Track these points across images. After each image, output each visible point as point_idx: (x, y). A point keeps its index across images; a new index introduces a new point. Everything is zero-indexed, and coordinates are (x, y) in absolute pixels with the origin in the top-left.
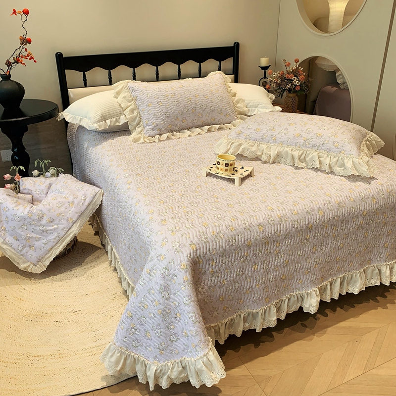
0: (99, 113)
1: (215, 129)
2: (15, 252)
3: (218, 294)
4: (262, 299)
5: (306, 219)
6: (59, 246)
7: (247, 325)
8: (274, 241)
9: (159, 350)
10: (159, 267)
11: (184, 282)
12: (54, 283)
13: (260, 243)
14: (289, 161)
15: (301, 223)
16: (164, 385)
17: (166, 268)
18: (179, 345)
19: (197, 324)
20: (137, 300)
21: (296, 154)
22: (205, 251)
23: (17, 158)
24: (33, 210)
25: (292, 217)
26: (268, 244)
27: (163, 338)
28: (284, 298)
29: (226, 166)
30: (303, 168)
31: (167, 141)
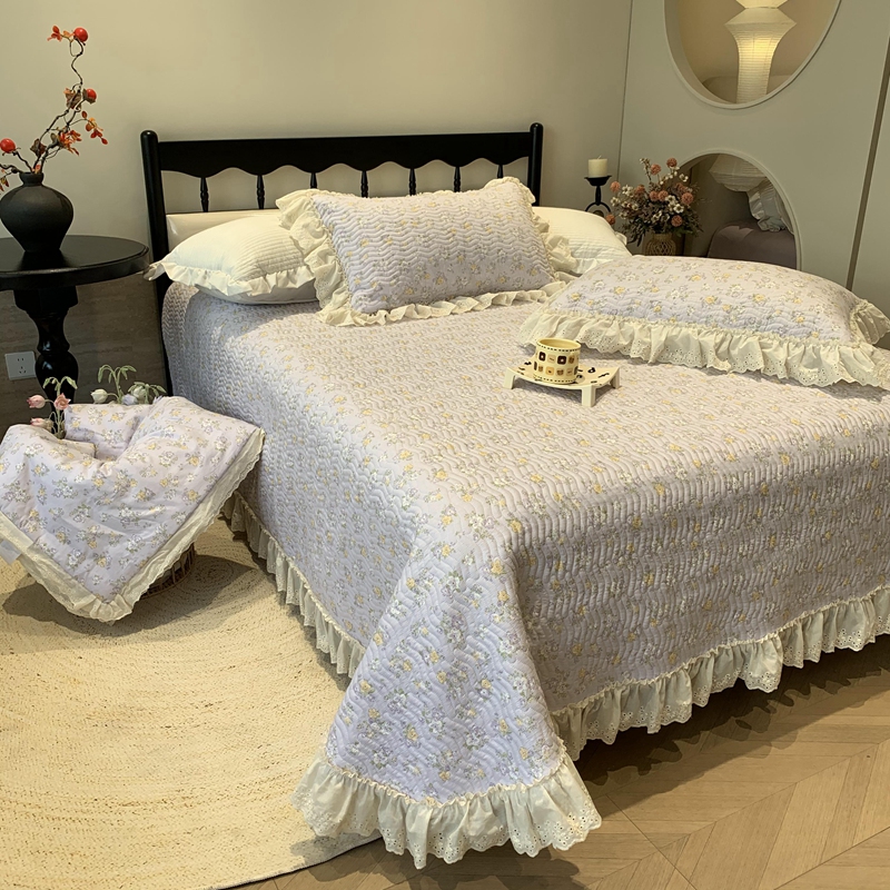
0: (252, 258)
1: (507, 301)
2: (62, 571)
3: (570, 638)
4: (662, 654)
5: (754, 473)
6: (164, 557)
7: (627, 718)
8: (688, 519)
9: (438, 770)
10: (439, 571)
11: (499, 605)
12: (151, 644)
13: (660, 522)
14: (692, 356)
15: (746, 481)
16: (450, 853)
17: (455, 574)
18: (487, 756)
19: (533, 702)
20: (384, 653)
21: (710, 340)
22: (541, 536)
23: (49, 366)
24: (105, 469)
25: (725, 467)
26: (676, 526)
27: (448, 739)
28: (707, 655)
29: (559, 362)
30: (724, 372)
31: (404, 323)
